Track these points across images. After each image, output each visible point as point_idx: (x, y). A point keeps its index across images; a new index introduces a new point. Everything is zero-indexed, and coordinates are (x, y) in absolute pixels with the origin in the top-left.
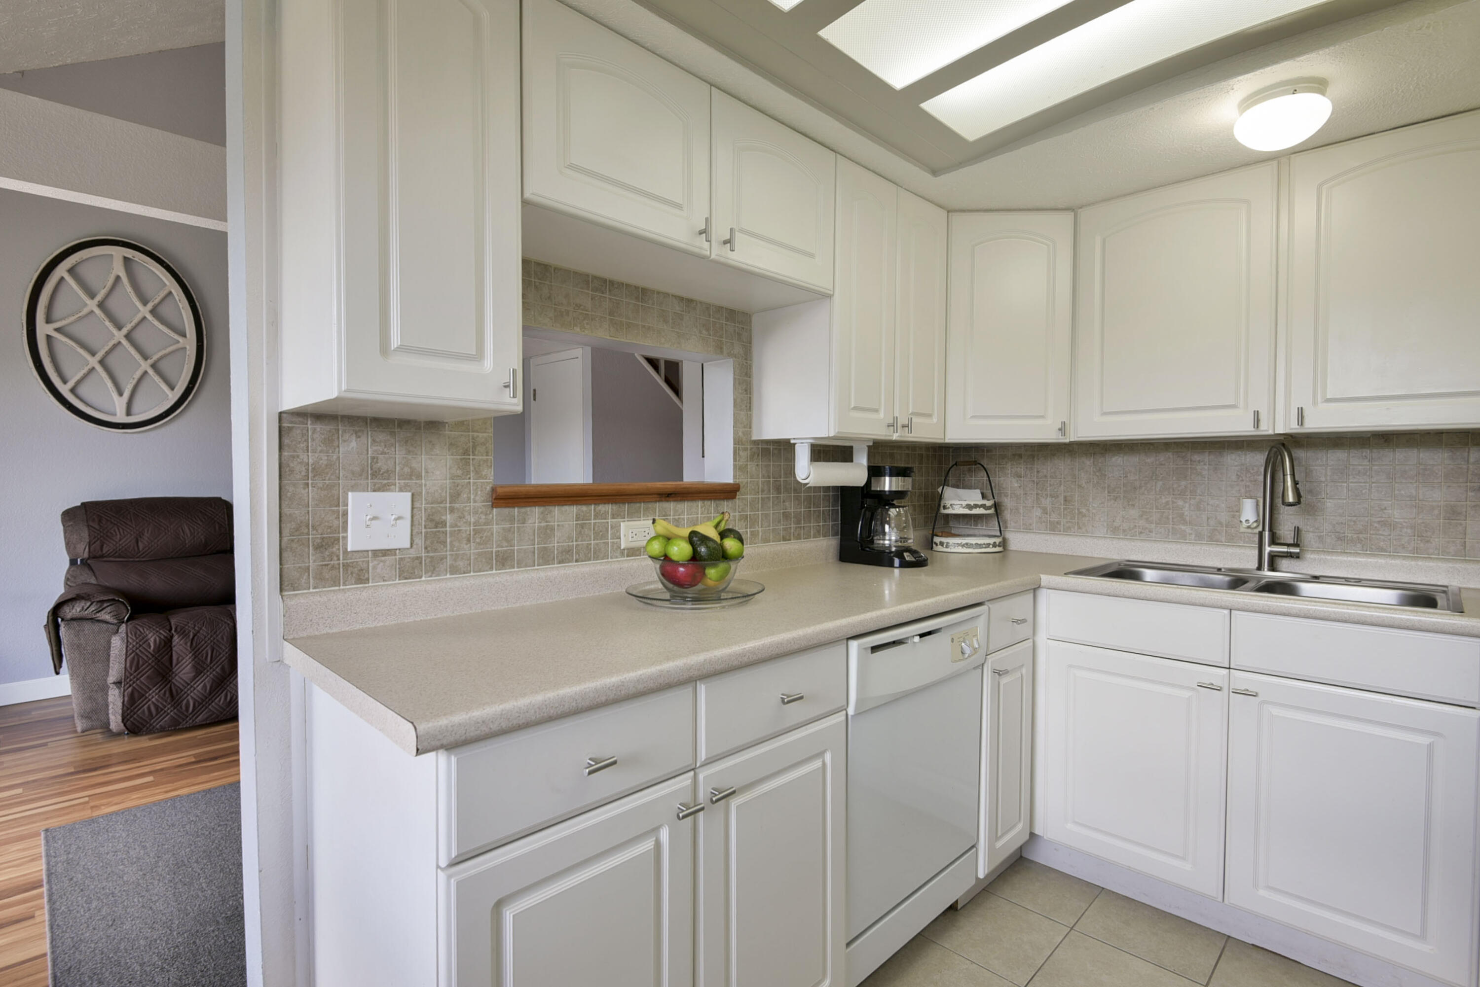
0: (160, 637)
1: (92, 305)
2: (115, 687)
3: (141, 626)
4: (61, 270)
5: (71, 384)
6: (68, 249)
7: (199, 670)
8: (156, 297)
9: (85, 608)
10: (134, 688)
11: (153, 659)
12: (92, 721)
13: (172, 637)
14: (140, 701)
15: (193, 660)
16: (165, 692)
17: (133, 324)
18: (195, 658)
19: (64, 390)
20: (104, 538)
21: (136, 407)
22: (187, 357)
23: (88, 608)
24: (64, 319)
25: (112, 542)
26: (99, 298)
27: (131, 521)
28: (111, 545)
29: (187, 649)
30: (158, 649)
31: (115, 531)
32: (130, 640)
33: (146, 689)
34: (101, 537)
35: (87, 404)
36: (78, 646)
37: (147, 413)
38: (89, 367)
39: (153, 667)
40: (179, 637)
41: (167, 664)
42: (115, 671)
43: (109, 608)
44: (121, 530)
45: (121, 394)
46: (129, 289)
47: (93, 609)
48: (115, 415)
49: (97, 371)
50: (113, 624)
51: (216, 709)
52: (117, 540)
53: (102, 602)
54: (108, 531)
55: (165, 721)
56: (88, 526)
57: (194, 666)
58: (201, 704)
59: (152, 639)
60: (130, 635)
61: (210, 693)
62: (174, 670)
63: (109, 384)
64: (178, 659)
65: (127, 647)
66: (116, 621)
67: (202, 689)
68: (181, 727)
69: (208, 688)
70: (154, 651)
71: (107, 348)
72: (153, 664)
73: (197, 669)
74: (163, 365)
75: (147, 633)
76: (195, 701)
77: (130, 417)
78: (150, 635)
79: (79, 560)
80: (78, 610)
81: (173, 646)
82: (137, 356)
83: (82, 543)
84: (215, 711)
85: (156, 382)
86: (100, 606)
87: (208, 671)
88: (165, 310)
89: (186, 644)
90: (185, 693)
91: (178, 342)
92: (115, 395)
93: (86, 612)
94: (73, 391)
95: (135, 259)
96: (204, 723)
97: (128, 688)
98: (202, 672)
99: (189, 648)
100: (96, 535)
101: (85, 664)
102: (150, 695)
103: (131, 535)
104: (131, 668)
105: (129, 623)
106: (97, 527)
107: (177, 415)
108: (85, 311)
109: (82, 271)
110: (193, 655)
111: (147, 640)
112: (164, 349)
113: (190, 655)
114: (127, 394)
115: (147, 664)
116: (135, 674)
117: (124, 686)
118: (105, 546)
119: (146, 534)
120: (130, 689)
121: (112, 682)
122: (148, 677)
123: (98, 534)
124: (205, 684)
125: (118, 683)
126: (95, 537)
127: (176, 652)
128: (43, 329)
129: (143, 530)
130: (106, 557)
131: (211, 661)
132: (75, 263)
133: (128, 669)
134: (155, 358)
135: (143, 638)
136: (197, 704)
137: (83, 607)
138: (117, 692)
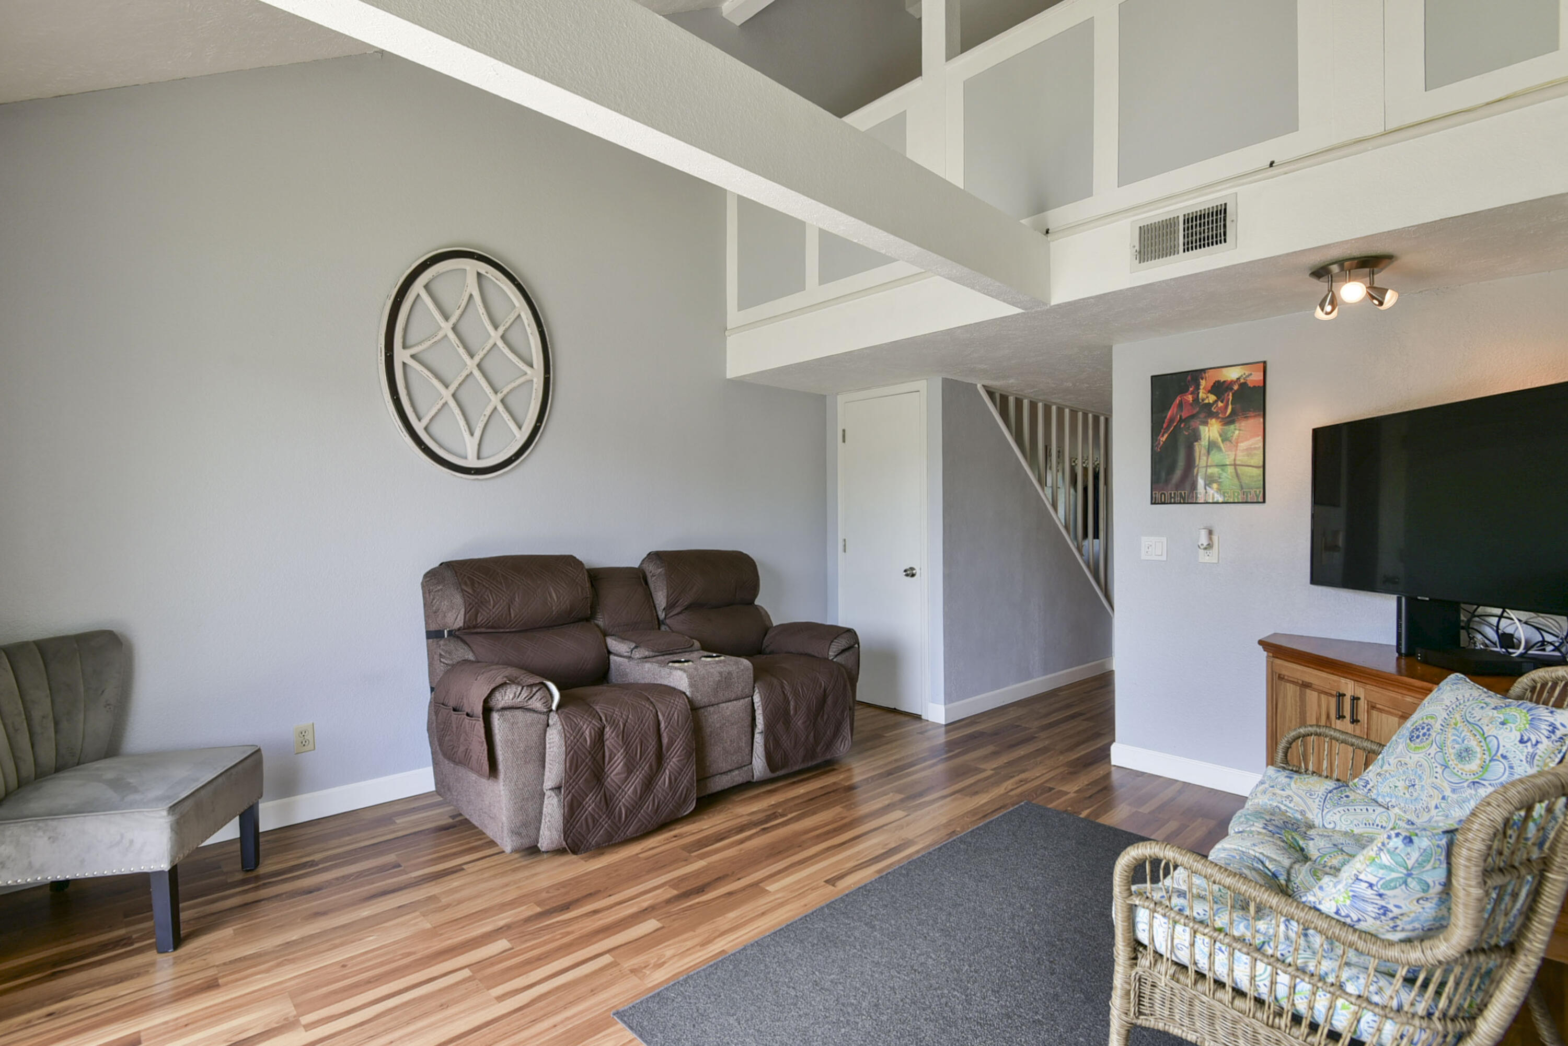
0: (594, 730)
1: (446, 327)
2: (554, 795)
3: (574, 716)
4: (418, 287)
5: (425, 421)
6: (425, 261)
7: (630, 769)
8: (507, 320)
9: (518, 693)
10: (573, 795)
11: (590, 757)
12: (522, 837)
13: (604, 728)
14: (578, 811)
15: (625, 757)
16: (601, 798)
17: (485, 351)
18: (626, 754)
19: (419, 427)
20: (479, 606)
21: (485, 453)
22: (534, 391)
23: (520, 694)
24: (420, 343)
25: (486, 609)
26: (453, 320)
27: (501, 583)
28: (485, 613)
29: (619, 744)
30: (594, 743)
31: (488, 596)
32: (568, 735)
33: (583, 795)
34: (476, 603)
35: (441, 446)
36: (512, 743)
37: (497, 457)
38: (443, 401)
39: (589, 767)
40: (610, 728)
41: (601, 763)
42: (554, 772)
43: (538, 694)
44: (494, 596)
45: (472, 434)
46: (481, 310)
47: (526, 695)
48: (466, 458)
49: (449, 407)
50: (540, 713)
51: (646, 819)
52: (491, 608)
53: (531, 686)
54: (482, 596)
55: (601, 836)
56: (462, 590)
57: (625, 764)
58: (632, 811)
59: (587, 732)
60: (566, 727)
61: (641, 798)
62: (606, 769)
63: (462, 423)
64: (610, 755)
65: (566, 743)
66: (545, 710)
67: (633, 793)
68: (613, 842)
69: (639, 792)
70: (590, 747)
71: (460, 379)
72: (590, 764)
73: (628, 768)
74: (511, 401)
75: (581, 723)
76: (627, 809)
77: (480, 461)
78: (585, 727)
79: (446, 632)
80: (511, 697)
81: (605, 739)
82: (488, 390)
83: (454, 611)
84: (644, 821)
85: (504, 419)
86: (531, 693)
87: (637, 770)
88: (513, 337)
89: (618, 737)
90: (617, 798)
91: (526, 374)
92: (466, 434)
93: (519, 700)
94: (426, 429)
95: (488, 275)
96: (635, 835)
97: (567, 796)
98: (632, 771)
99: (621, 743)
100: (471, 601)
101: (518, 765)
102: (586, 803)
103: (504, 601)
104: (571, 770)
105: (559, 711)
106: (470, 591)
107: (525, 458)
108: (440, 335)
109: (437, 287)
110: (625, 750)
111: (583, 734)
112: (514, 381)
113: (622, 751)
114: (478, 433)
115: (584, 764)
116: (574, 777)
117: (564, 792)
118: (479, 615)
119: (517, 599)
120: (570, 796)
121: (550, 787)
122: (586, 780)
123: (473, 600)
124: (635, 787)
125: (558, 788)
126: (470, 604)
127: (608, 748)
128: (400, 355)
129: (514, 594)
130: (478, 627)
131: (641, 758)
132: (431, 277)
133: (568, 770)
134: (505, 391)
135: (579, 731)
136: (628, 812)
137: (515, 694)
138: (555, 801)
